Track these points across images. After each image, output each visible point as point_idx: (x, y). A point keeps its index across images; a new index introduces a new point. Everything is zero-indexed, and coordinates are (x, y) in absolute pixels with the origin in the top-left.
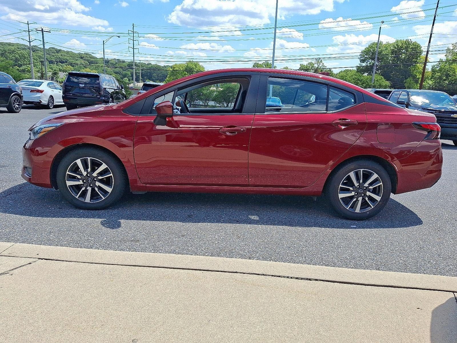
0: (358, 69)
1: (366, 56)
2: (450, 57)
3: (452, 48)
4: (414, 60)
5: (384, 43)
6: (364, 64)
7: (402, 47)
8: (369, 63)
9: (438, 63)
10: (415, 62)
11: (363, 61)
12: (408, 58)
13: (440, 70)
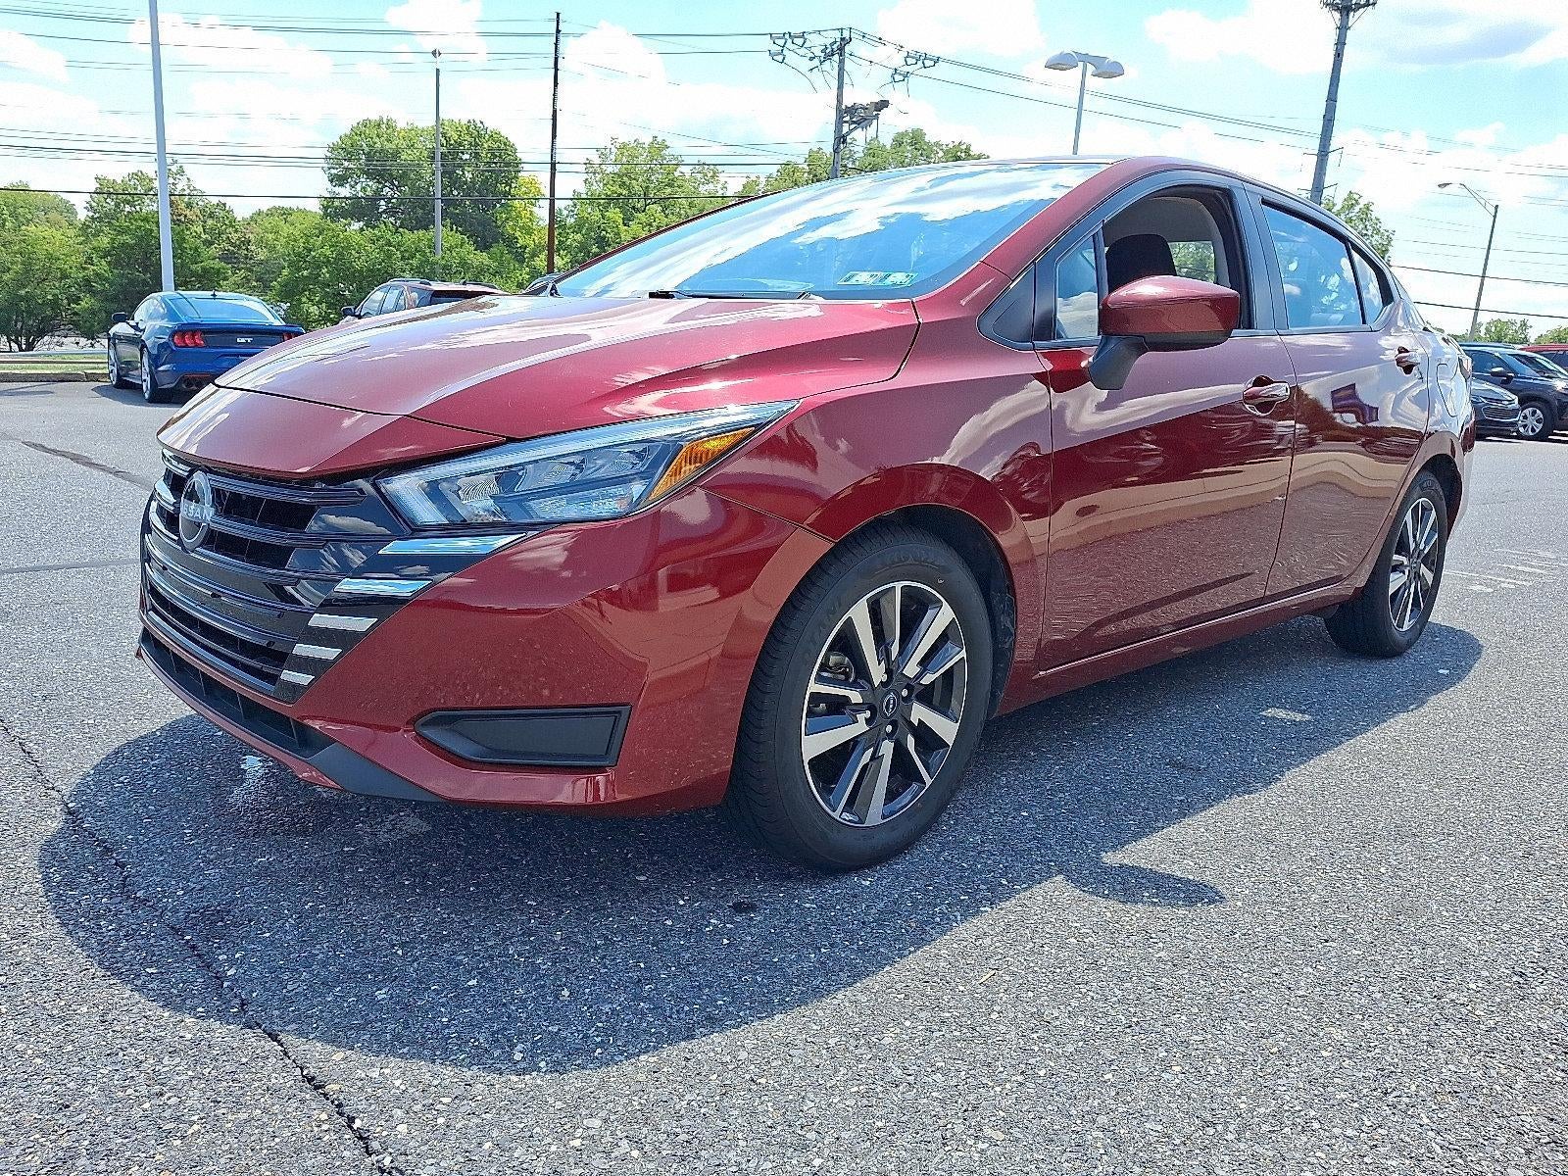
0: (325, 208)
1: (346, 164)
2: (598, 188)
3: (597, 160)
4: (502, 187)
5: (401, 125)
6: (345, 191)
7: (460, 144)
8: (358, 187)
9: (570, 203)
10: (506, 194)
11: (339, 180)
12: (485, 182)
13: (578, 227)
